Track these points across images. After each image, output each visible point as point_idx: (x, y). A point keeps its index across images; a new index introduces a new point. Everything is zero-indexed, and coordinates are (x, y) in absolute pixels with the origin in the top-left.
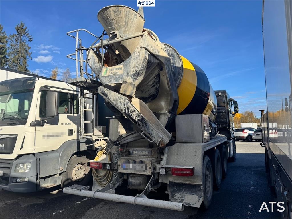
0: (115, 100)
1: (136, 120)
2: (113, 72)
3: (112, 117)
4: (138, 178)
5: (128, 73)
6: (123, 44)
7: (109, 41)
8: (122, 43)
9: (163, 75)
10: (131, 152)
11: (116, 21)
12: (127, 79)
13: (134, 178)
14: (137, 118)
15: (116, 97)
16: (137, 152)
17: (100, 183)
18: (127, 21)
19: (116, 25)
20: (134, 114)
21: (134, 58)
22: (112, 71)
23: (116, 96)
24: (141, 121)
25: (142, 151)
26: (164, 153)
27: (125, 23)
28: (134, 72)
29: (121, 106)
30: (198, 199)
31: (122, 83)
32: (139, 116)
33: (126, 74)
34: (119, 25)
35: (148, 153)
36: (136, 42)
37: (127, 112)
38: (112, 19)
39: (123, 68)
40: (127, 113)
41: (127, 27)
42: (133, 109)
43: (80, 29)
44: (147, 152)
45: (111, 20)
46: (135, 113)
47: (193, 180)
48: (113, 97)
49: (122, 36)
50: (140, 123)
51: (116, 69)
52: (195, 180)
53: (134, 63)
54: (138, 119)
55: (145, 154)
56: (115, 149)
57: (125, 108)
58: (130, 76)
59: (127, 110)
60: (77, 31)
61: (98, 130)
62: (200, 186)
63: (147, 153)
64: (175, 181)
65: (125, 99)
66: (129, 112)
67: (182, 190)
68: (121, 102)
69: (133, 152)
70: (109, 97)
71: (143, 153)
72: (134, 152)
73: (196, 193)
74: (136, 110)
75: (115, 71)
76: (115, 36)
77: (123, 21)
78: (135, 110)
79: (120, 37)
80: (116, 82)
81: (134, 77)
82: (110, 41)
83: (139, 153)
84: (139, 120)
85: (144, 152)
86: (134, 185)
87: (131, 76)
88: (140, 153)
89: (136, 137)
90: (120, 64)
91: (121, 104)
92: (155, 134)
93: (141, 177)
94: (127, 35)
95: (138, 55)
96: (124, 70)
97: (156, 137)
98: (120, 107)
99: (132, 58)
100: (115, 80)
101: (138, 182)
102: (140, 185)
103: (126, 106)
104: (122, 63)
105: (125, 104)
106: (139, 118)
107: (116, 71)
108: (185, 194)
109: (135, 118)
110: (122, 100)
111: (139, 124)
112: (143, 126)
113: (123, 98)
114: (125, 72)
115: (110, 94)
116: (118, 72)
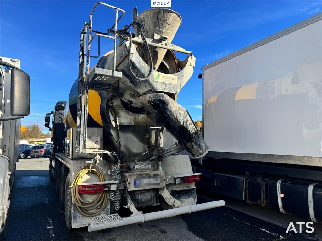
1: (192, 133)
2: (166, 79)
4: (147, 193)
8: (156, 49)
10: (132, 167)
11: (169, 27)
13: (143, 194)
14: (193, 131)
15: (178, 109)
19: (166, 31)
23: (178, 107)
29: (181, 118)
30: (194, 201)
31: (175, 94)
32: (194, 129)
35: (151, 166)
39: (176, 79)
40: (184, 125)
42: (190, 122)
43: (120, 9)
44: (150, 165)
46: (192, 126)
47: (189, 185)
48: (175, 108)
50: (194, 135)
51: (170, 78)
52: (191, 185)
55: (148, 167)
59: (185, 123)
61: (92, 141)
62: (194, 189)
63: (150, 166)
64: (177, 189)
66: (187, 124)
67: (182, 196)
68: (181, 114)
69: (134, 167)
72: (136, 167)
73: (191, 196)
74: (193, 123)
79: (166, 44)
80: (170, 91)
83: (141, 167)
85: (147, 166)
86: (144, 203)
88: (143, 167)
90: (174, 74)
92: (203, 147)
93: (149, 192)
96: (177, 81)
97: (204, 149)
98: (179, 119)
100: (169, 89)
101: (149, 198)
103: (185, 119)
104: (175, 74)
105: (185, 117)
107: (170, 80)
108: (184, 199)
109: (190, 131)
110: (182, 112)
112: (196, 138)
113: (184, 110)
114: (178, 83)
115: (172, 104)
116: (172, 82)
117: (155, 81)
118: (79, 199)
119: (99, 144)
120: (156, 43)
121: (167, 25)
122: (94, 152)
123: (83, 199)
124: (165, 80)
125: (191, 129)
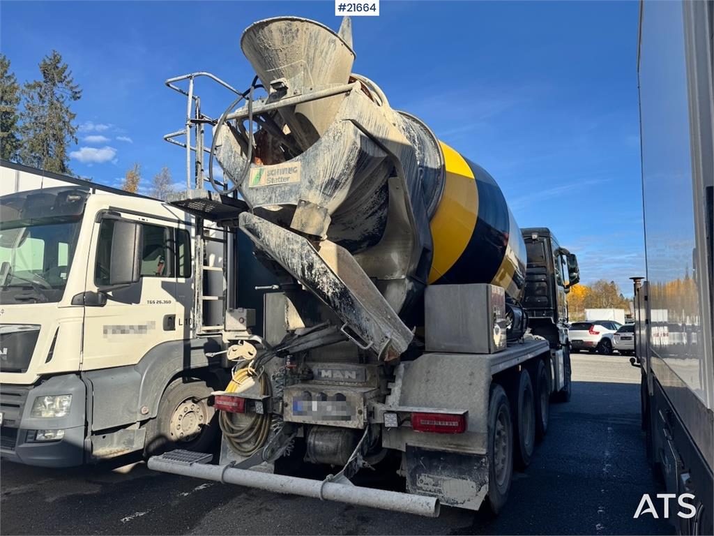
0: (279, 245)
1: (330, 294)
2: (275, 177)
3: (270, 287)
4: (332, 436)
5: (311, 182)
6: (301, 112)
7: (266, 104)
9: (397, 188)
10: (316, 372)
11: (286, 54)
12: (310, 197)
13: (321, 435)
14: (331, 291)
15: (282, 240)
16: (329, 374)
17: (238, 447)
18: (311, 55)
19: (286, 66)
20: (325, 279)
21: (327, 145)
22: (272, 175)
23: (282, 237)
24: (340, 298)
25: (342, 371)
26: (395, 376)
27: (308, 61)
28: (327, 179)
29: (294, 261)
30: (474, 490)
31: (296, 204)
32: (335, 284)
33: (308, 184)
34: (291, 66)
35: (357, 375)
36: (333, 106)
37: (308, 275)
38: (276, 50)
39: (299, 169)
40: (306, 277)
41: (311, 71)
42: (322, 268)
43: (197, 74)
44: (354, 373)
45: (274, 52)
46: (328, 278)
47: (463, 443)
48: (274, 239)
49: (299, 92)
50: (337, 301)
51: (283, 171)
52: (469, 444)
53: (328, 158)
54: (333, 293)
56: (277, 364)
57: (302, 265)
58: (317, 189)
59: (306, 271)
60: (191, 77)
61: (235, 317)
62: (480, 457)
63: (353, 376)
64: (421, 445)
65: (303, 245)
66: (312, 274)
67: (437, 467)
68: (292, 251)
70: (264, 239)
71: (344, 375)
72: (324, 374)
73: (470, 475)
74: (328, 270)
75: (280, 176)
76: (282, 91)
77: (302, 56)
78: (326, 272)
79: (295, 93)
80: (282, 202)
81: (326, 192)
82: (271, 103)
83: (335, 376)
84: (337, 296)
85: (347, 374)
86: (321, 454)
87: (319, 188)
88: (338, 375)
89: (328, 335)
90: (294, 159)
91: (293, 256)
92: (373, 330)
93: (338, 435)
94: (311, 89)
95: (336, 138)
96: (301, 173)
97: (375, 338)
98: (291, 263)
99: (323, 145)
100: (279, 198)
101: (331, 446)
102: (335, 453)
103: (305, 262)
104: (297, 157)
105: (304, 256)
106: (337, 290)
107: (283, 176)
108: (445, 478)
109: (326, 291)
110: (296, 247)
111: (335, 305)
112: (344, 309)
113: (298, 240)
114: (303, 177)
115: (266, 231)
116: (288, 178)
117: (252, 189)
118: (226, 423)
119: (245, 322)
120: (274, 102)
121: (280, 53)
122: (236, 336)
123: (232, 422)
124: (273, 179)
125: (326, 286)
